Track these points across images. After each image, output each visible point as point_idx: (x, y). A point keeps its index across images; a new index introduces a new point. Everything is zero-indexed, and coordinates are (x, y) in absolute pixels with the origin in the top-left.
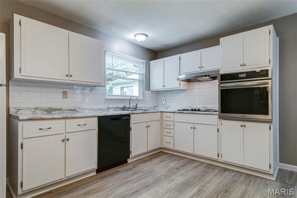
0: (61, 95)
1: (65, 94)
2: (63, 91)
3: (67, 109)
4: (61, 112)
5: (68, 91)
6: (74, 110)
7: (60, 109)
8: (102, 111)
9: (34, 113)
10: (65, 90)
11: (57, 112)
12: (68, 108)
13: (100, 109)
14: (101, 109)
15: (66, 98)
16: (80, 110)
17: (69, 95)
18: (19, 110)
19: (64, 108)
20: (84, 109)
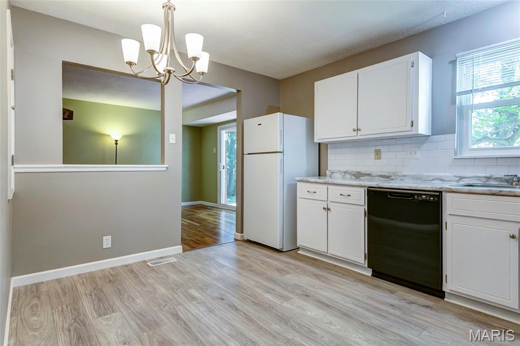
0: (373, 155)
1: (378, 153)
2: (375, 150)
3: (378, 175)
4: (371, 178)
5: (383, 149)
6: (388, 177)
7: (369, 175)
8: (441, 182)
9: (344, 178)
10: (378, 148)
11: (366, 177)
12: (380, 174)
13: (438, 179)
14: (439, 177)
15: (380, 158)
16: (397, 177)
17: (383, 155)
18: (332, 173)
19: (374, 174)
20: (404, 176)
